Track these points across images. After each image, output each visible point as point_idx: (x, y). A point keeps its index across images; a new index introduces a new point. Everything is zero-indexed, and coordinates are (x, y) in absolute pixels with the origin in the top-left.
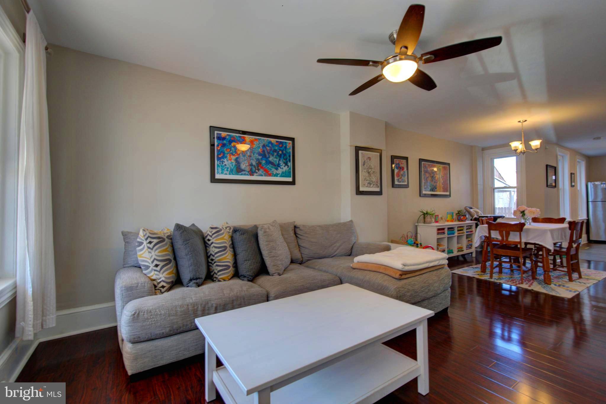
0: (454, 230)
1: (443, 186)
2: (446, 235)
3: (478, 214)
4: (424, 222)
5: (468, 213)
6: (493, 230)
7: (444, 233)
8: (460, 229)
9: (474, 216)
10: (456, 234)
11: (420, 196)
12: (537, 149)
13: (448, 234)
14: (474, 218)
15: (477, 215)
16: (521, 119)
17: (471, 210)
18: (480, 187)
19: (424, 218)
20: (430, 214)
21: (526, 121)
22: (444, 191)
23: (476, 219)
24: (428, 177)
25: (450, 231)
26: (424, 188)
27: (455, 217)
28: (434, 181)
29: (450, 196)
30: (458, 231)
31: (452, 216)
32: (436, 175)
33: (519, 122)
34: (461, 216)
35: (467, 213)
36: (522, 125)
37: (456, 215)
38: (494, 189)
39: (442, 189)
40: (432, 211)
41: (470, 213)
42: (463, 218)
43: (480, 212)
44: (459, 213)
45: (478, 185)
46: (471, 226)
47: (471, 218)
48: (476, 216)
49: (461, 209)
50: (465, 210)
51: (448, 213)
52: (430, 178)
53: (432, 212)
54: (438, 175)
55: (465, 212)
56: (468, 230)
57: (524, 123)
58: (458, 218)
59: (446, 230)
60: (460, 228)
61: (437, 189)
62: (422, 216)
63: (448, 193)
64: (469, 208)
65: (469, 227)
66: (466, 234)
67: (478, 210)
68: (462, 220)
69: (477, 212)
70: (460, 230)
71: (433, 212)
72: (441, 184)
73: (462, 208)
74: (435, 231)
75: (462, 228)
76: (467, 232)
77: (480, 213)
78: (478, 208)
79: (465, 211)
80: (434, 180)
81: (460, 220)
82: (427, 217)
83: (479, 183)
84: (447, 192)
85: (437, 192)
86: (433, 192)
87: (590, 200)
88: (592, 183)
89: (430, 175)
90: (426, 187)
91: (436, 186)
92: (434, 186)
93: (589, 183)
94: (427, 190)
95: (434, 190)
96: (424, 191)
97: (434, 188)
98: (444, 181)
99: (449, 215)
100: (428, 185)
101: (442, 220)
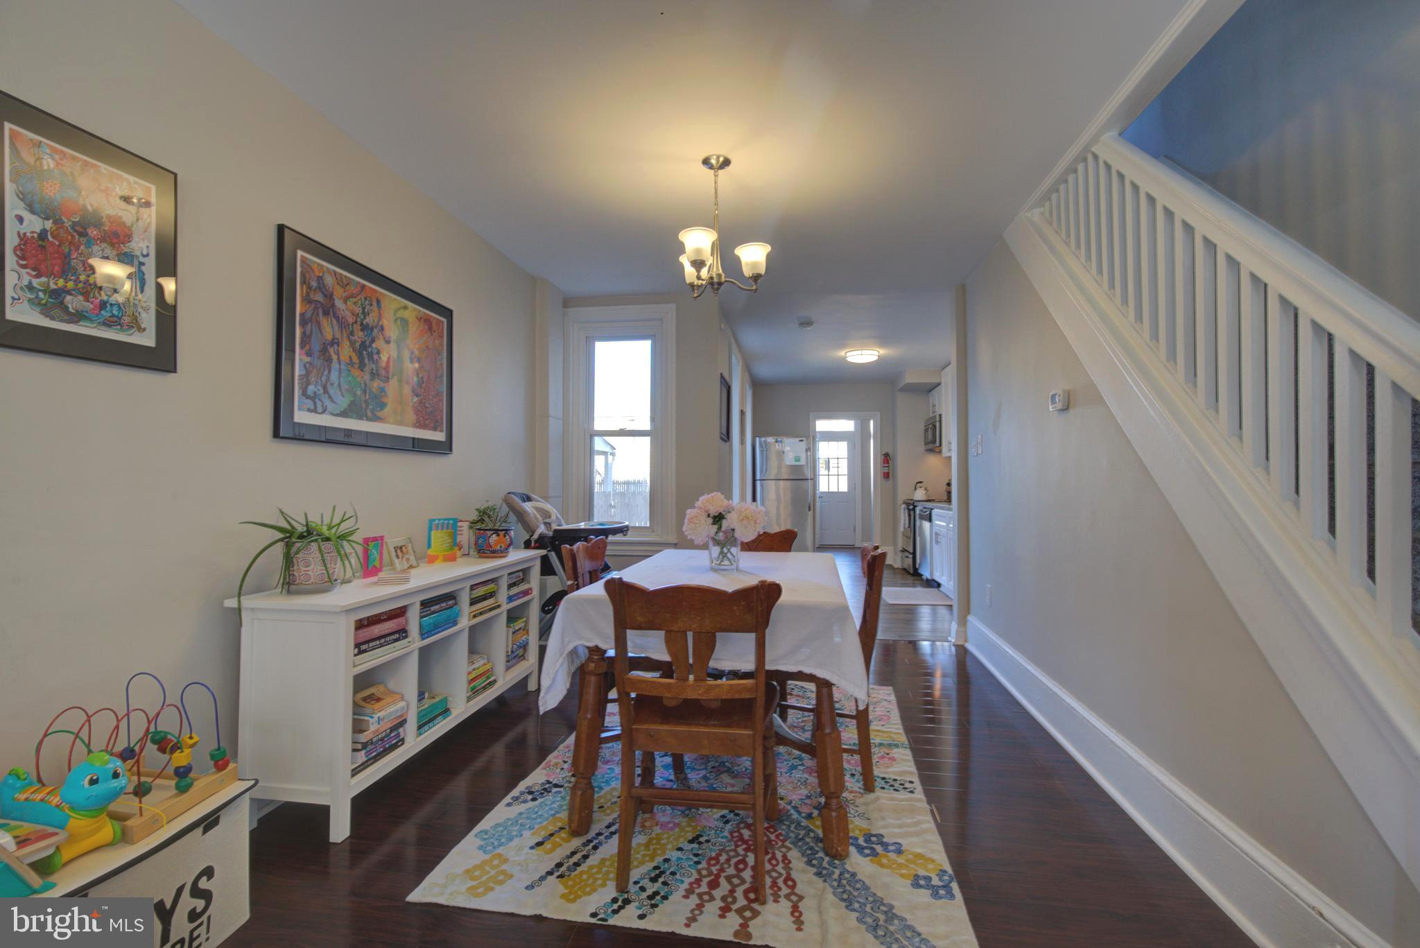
0: (456, 604)
1: (416, 399)
2: (414, 642)
3: (547, 520)
4: (289, 585)
5: (515, 518)
6: (639, 627)
7: (402, 633)
8: (481, 591)
9: (538, 527)
10: (465, 622)
11: (276, 434)
12: (756, 278)
13: (424, 634)
14: (536, 536)
15: (545, 523)
17: (528, 506)
18: (554, 426)
19: (289, 561)
20: (328, 539)
22: (420, 425)
23: (541, 543)
24: (334, 342)
25: (434, 612)
26: (304, 393)
27: (466, 535)
28: (367, 369)
29: (446, 447)
30: (473, 602)
31: (453, 536)
32: (379, 343)
34: (489, 533)
35: (512, 518)
37: (471, 528)
38: (594, 434)
39: (411, 416)
40: (336, 521)
41: (521, 516)
42: (497, 543)
43: (555, 511)
44: (482, 521)
45: (551, 419)
46: (526, 571)
47: (527, 537)
48: (542, 529)
49: (490, 504)
50: (504, 505)
51: (431, 521)
52: (346, 351)
53: (339, 524)
54: (393, 345)
55: (507, 516)
56: (515, 590)
58: (476, 544)
59: (413, 620)
60: (483, 592)
61: (387, 410)
62: (279, 549)
63: (440, 436)
64: (517, 500)
65: (521, 574)
66: (506, 607)
67: (548, 507)
68: (494, 552)
69: (546, 514)
70: (484, 598)
71: (344, 527)
72: (407, 390)
73: (496, 501)
74: (344, 633)
75: (490, 587)
76: (510, 599)
77: (553, 517)
78: (546, 498)
79: (505, 509)
80: (369, 366)
81: (484, 551)
82: (300, 555)
83: (552, 411)
84: (435, 429)
85: (385, 423)
86: (363, 420)
87: (758, 477)
88: (763, 439)
89: (345, 335)
90: (316, 390)
91: (383, 393)
92: (369, 395)
93: (757, 439)
94: (322, 406)
95: (369, 414)
96: (299, 409)
97: (370, 401)
98: (423, 382)
99: (437, 529)
100: (328, 383)
101: (403, 557)
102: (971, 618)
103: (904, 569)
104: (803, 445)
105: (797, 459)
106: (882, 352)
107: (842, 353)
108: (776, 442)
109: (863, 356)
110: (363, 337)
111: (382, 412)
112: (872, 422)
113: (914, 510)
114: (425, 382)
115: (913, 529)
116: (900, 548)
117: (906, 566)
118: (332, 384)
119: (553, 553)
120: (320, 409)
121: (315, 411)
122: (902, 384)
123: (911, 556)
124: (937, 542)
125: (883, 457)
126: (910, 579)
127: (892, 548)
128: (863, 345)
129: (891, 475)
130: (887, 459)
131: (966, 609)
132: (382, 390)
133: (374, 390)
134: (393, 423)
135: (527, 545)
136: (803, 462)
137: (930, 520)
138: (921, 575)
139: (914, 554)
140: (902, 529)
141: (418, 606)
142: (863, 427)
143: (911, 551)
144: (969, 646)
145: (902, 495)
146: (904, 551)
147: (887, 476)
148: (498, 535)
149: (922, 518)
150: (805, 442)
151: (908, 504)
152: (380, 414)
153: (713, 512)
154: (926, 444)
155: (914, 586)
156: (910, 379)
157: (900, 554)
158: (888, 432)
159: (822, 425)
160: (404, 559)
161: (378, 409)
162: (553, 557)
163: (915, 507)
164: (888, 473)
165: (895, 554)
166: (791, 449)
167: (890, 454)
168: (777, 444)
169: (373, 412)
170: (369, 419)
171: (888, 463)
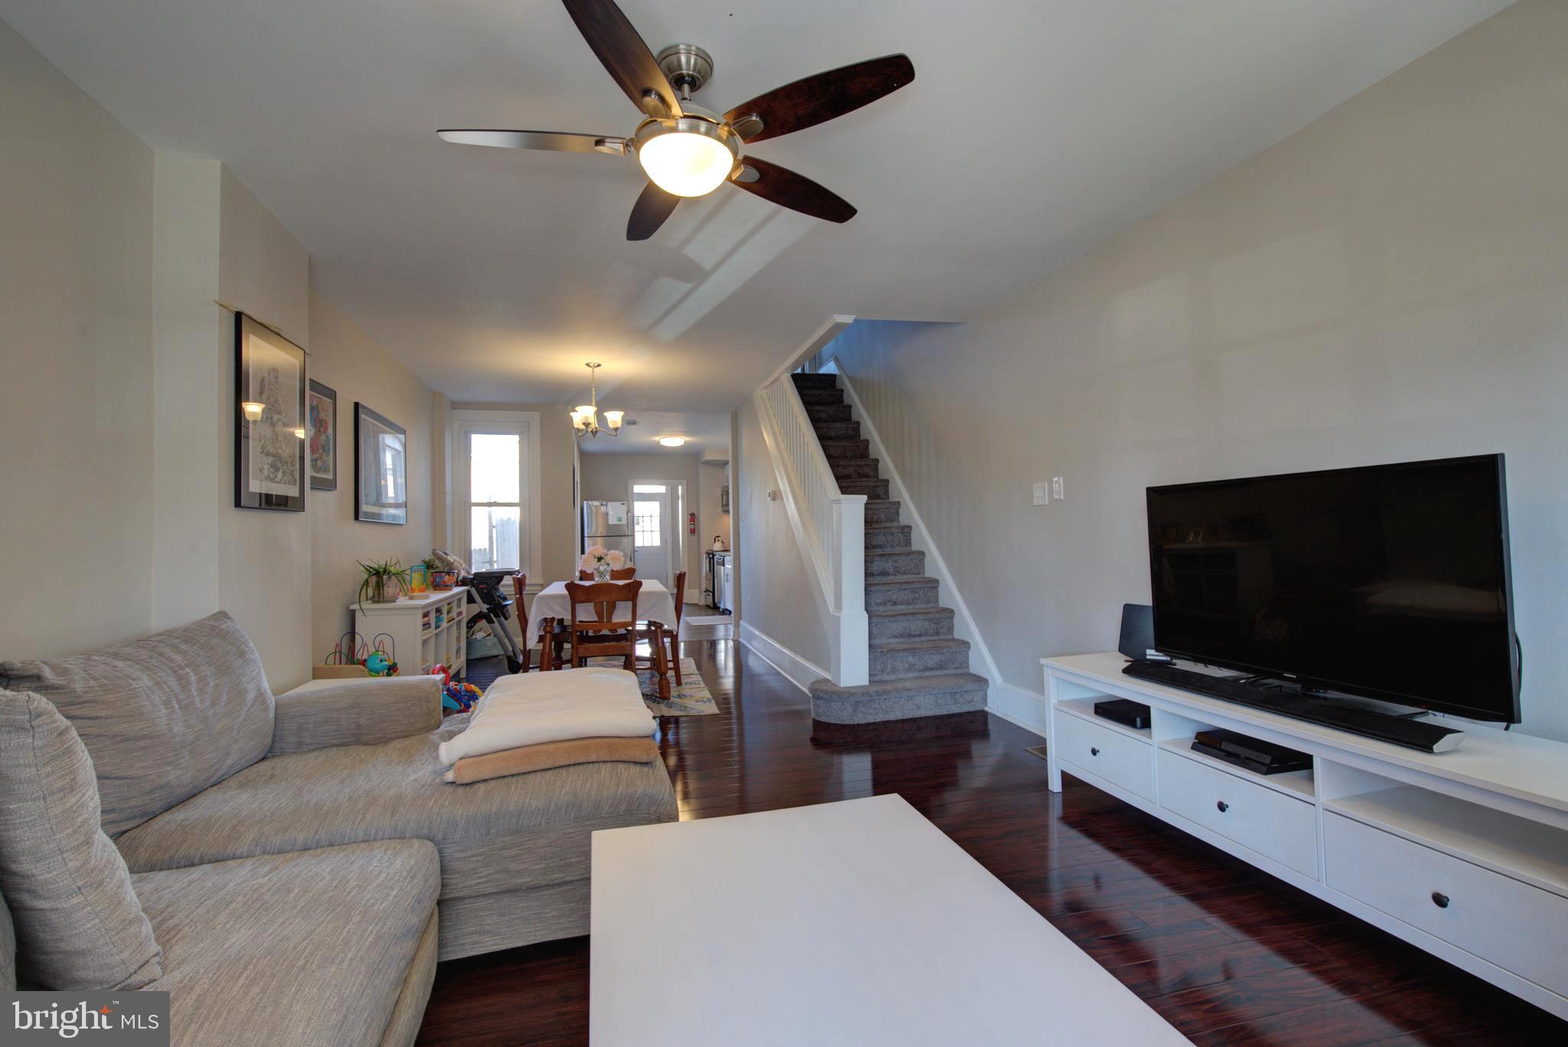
0: (442, 613)
2: (433, 630)
7: (429, 624)
8: (448, 609)
10: (445, 624)
13: (436, 626)
16: (594, 359)
17: (449, 558)
18: (449, 500)
21: (599, 365)
25: (436, 617)
26: (365, 495)
29: (405, 519)
30: (447, 614)
33: (588, 365)
34: (444, 574)
36: (593, 372)
38: (470, 507)
42: (449, 580)
45: (446, 495)
46: (458, 601)
51: (412, 567)
56: (458, 610)
57: (596, 369)
58: (433, 582)
59: (432, 616)
63: (403, 512)
64: (443, 554)
65: (455, 603)
66: (455, 620)
68: (447, 586)
75: (450, 607)
76: (457, 616)
81: (437, 586)
83: (447, 489)
87: (586, 535)
88: (590, 502)
93: (585, 502)
96: (364, 503)
99: (415, 572)
102: (741, 622)
103: (708, 606)
104: (624, 508)
105: (620, 520)
106: (687, 439)
107: (657, 439)
108: (602, 505)
109: (673, 441)
112: (680, 487)
113: (713, 558)
115: (712, 569)
116: (704, 589)
117: (708, 604)
119: (473, 589)
122: (703, 460)
123: (711, 594)
124: (727, 581)
125: (689, 517)
126: (711, 611)
127: (698, 590)
128: (673, 434)
129: (696, 531)
130: (693, 518)
131: (739, 618)
135: (457, 585)
136: (624, 522)
137: (724, 565)
138: (719, 608)
139: (713, 592)
140: (704, 574)
141: (434, 611)
142: (673, 492)
143: (711, 590)
144: (740, 640)
145: (704, 549)
146: (707, 591)
147: (693, 531)
148: (449, 575)
149: (718, 564)
150: (626, 505)
151: (708, 554)
153: (597, 556)
154: (722, 506)
155: (714, 615)
156: (708, 457)
157: (704, 594)
158: (692, 496)
159: (638, 489)
162: (474, 592)
163: (714, 555)
164: (694, 530)
165: (700, 594)
166: (615, 512)
167: (696, 514)
168: (602, 507)
171: (694, 521)
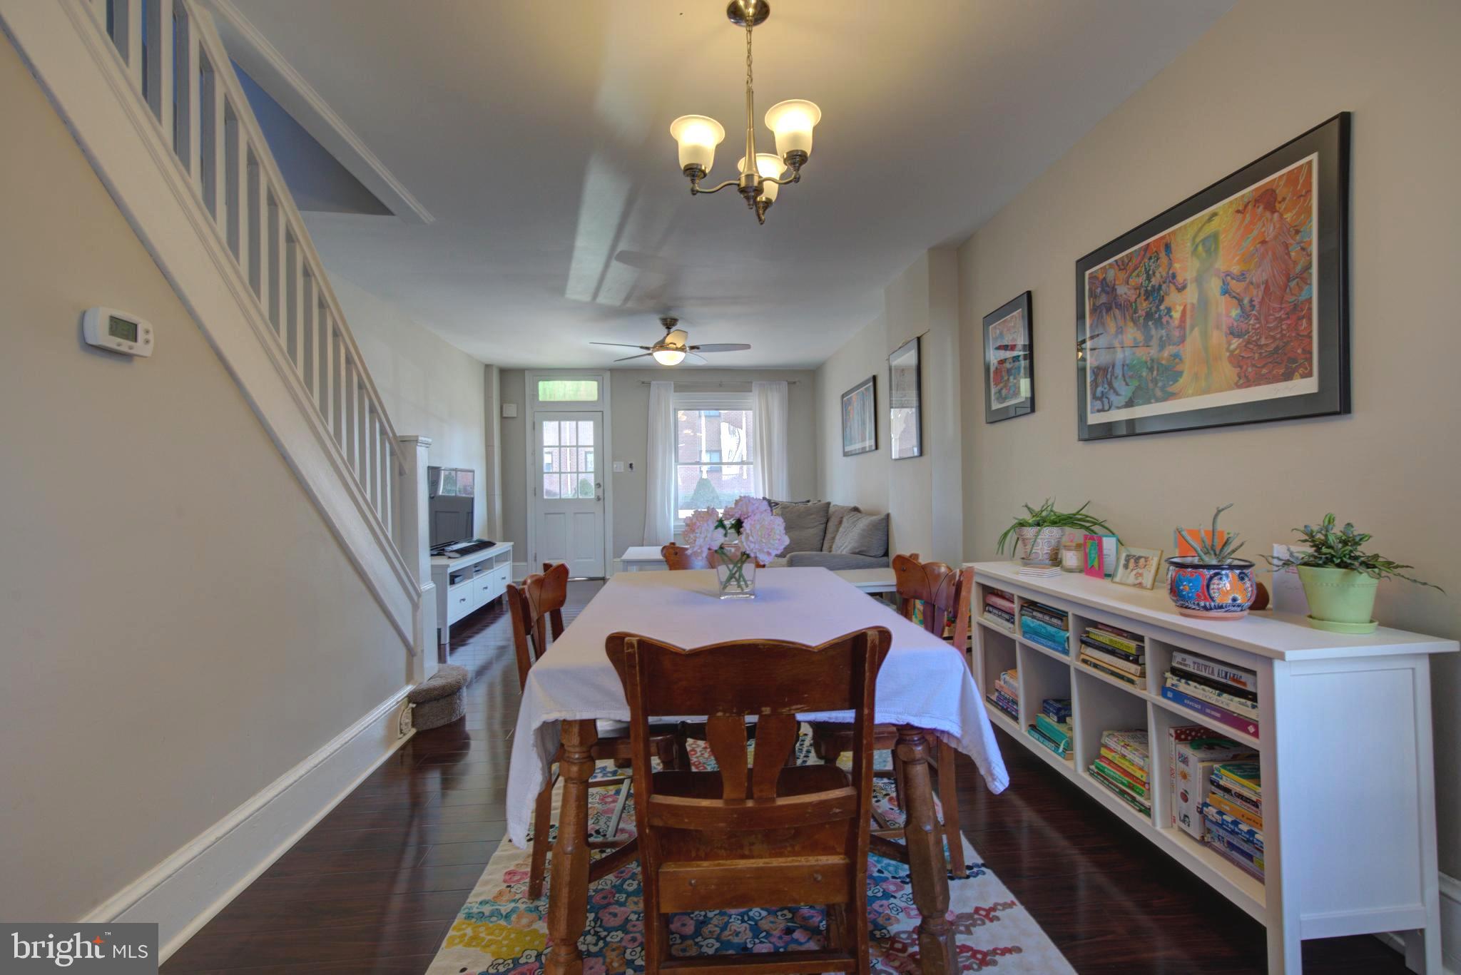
1: (1235, 343)
11: (1081, 439)
22: (1248, 381)
26: (1094, 397)
28: (1155, 340)
32: (1170, 298)
39: (1228, 371)
52: (1130, 334)
54: (1191, 288)
61: (1184, 379)
63: (1301, 387)
72: (1219, 336)
80: (1158, 334)
84: (1287, 377)
85: (1180, 398)
86: (1151, 403)
89: (1128, 318)
90: (1103, 389)
91: (1177, 360)
92: (1158, 370)
94: (1109, 402)
95: (1159, 393)
96: (1092, 413)
97: (1158, 378)
98: (1254, 306)
100: (1113, 377)
101: (1132, 570)
110: (1148, 306)
111: (1176, 384)
114: (1257, 307)
118: (1116, 378)
120: (1106, 407)
121: (1103, 410)
132: (1176, 357)
133: (1164, 362)
134: (1193, 395)
152: (1173, 388)
160: (1134, 572)
161: (1171, 383)
169: (1163, 389)
170: (1158, 400)
